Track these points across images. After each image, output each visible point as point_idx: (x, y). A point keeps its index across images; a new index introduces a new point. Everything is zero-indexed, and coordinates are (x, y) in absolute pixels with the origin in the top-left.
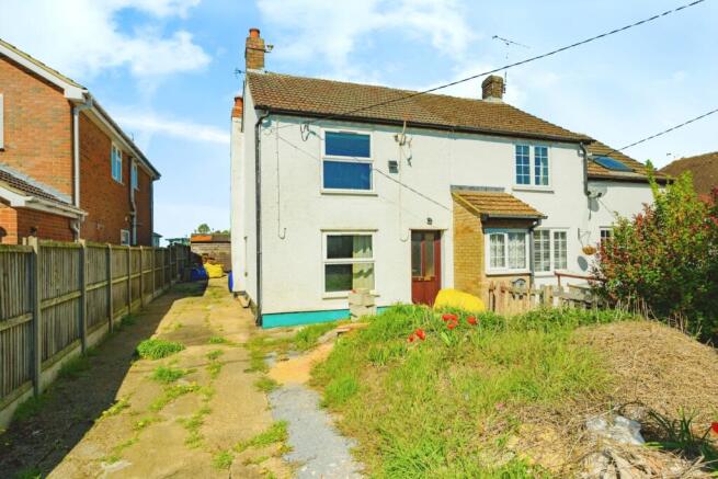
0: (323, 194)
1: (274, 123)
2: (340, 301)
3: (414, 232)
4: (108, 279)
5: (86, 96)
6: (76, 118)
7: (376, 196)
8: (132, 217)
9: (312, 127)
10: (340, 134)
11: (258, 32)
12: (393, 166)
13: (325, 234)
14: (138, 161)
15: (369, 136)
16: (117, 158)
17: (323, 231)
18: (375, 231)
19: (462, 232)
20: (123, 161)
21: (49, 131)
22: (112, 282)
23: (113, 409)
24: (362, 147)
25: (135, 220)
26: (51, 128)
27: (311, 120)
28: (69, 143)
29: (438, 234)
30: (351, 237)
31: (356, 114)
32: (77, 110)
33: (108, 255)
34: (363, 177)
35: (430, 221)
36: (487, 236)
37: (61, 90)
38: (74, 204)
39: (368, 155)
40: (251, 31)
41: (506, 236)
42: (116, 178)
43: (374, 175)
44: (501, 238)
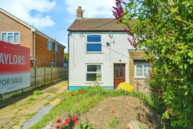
0: (86, 53)
1: (73, 34)
2: (92, 84)
3: (115, 64)
4: (35, 75)
5: (36, 30)
6: (34, 36)
7: (102, 53)
8: (55, 59)
9: (83, 35)
10: (92, 35)
11: (81, 7)
12: (108, 44)
13: (87, 65)
14: (57, 44)
15: (100, 36)
16: (50, 44)
17: (86, 64)
18: (102, 64)
19: (130, 64)
20: (52, 44)
24: (99, 39)
25: (56, 59)
30: (96, 65)
32: (34, 34)
34: (99, 48)
35: (120, 61)
36: (136, 66)
39: (100, 41)
40: (79, 7)
41: (143, 66)
42: (49, 49)
43: (103, 48)
44: (141, 67)
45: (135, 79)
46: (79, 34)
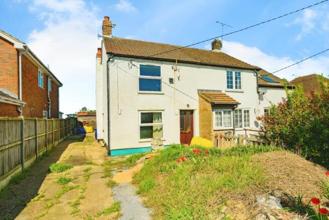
0: (139, 93)
1: (116, 61)
2: (147, 143)
3: (181, 111)
4: (36, 134)
5: (25, 47)
6: (20, 57)
7: (164, 94)
8: (49, 104)
9: (133, 63)
10: (147, 66)
11: (109, 18)
12: (171, 81)
13: (140, 112)
14: (52, 78)
15: (160, 67)
16: (41, 77)
17: (139, 111)
18: (163, 110)
19: (203, 111)
20: (44, 78)
21: (7, 64)
22: (38, 136)
23: (36, 198)
24: (157, 72)
25: (50, 105)
26: (8, 62)
27: (133, 59)
28: (16, 70)
29: (192, 112)
30: (152, 113)
31: (154, 56)
32: (20, 54)
33: (36, 123)
34: (157, 86)
35: (188, 106)
36: (214, 113)
37: (13, 44)
38: (19, 98)
39: (160, 76)
40: (105, 17)
41: (223, 112)
42: (40, 86)
43: (163, 85)
44: (220, 113)
45: (215, 131)
46: (127, 60)
